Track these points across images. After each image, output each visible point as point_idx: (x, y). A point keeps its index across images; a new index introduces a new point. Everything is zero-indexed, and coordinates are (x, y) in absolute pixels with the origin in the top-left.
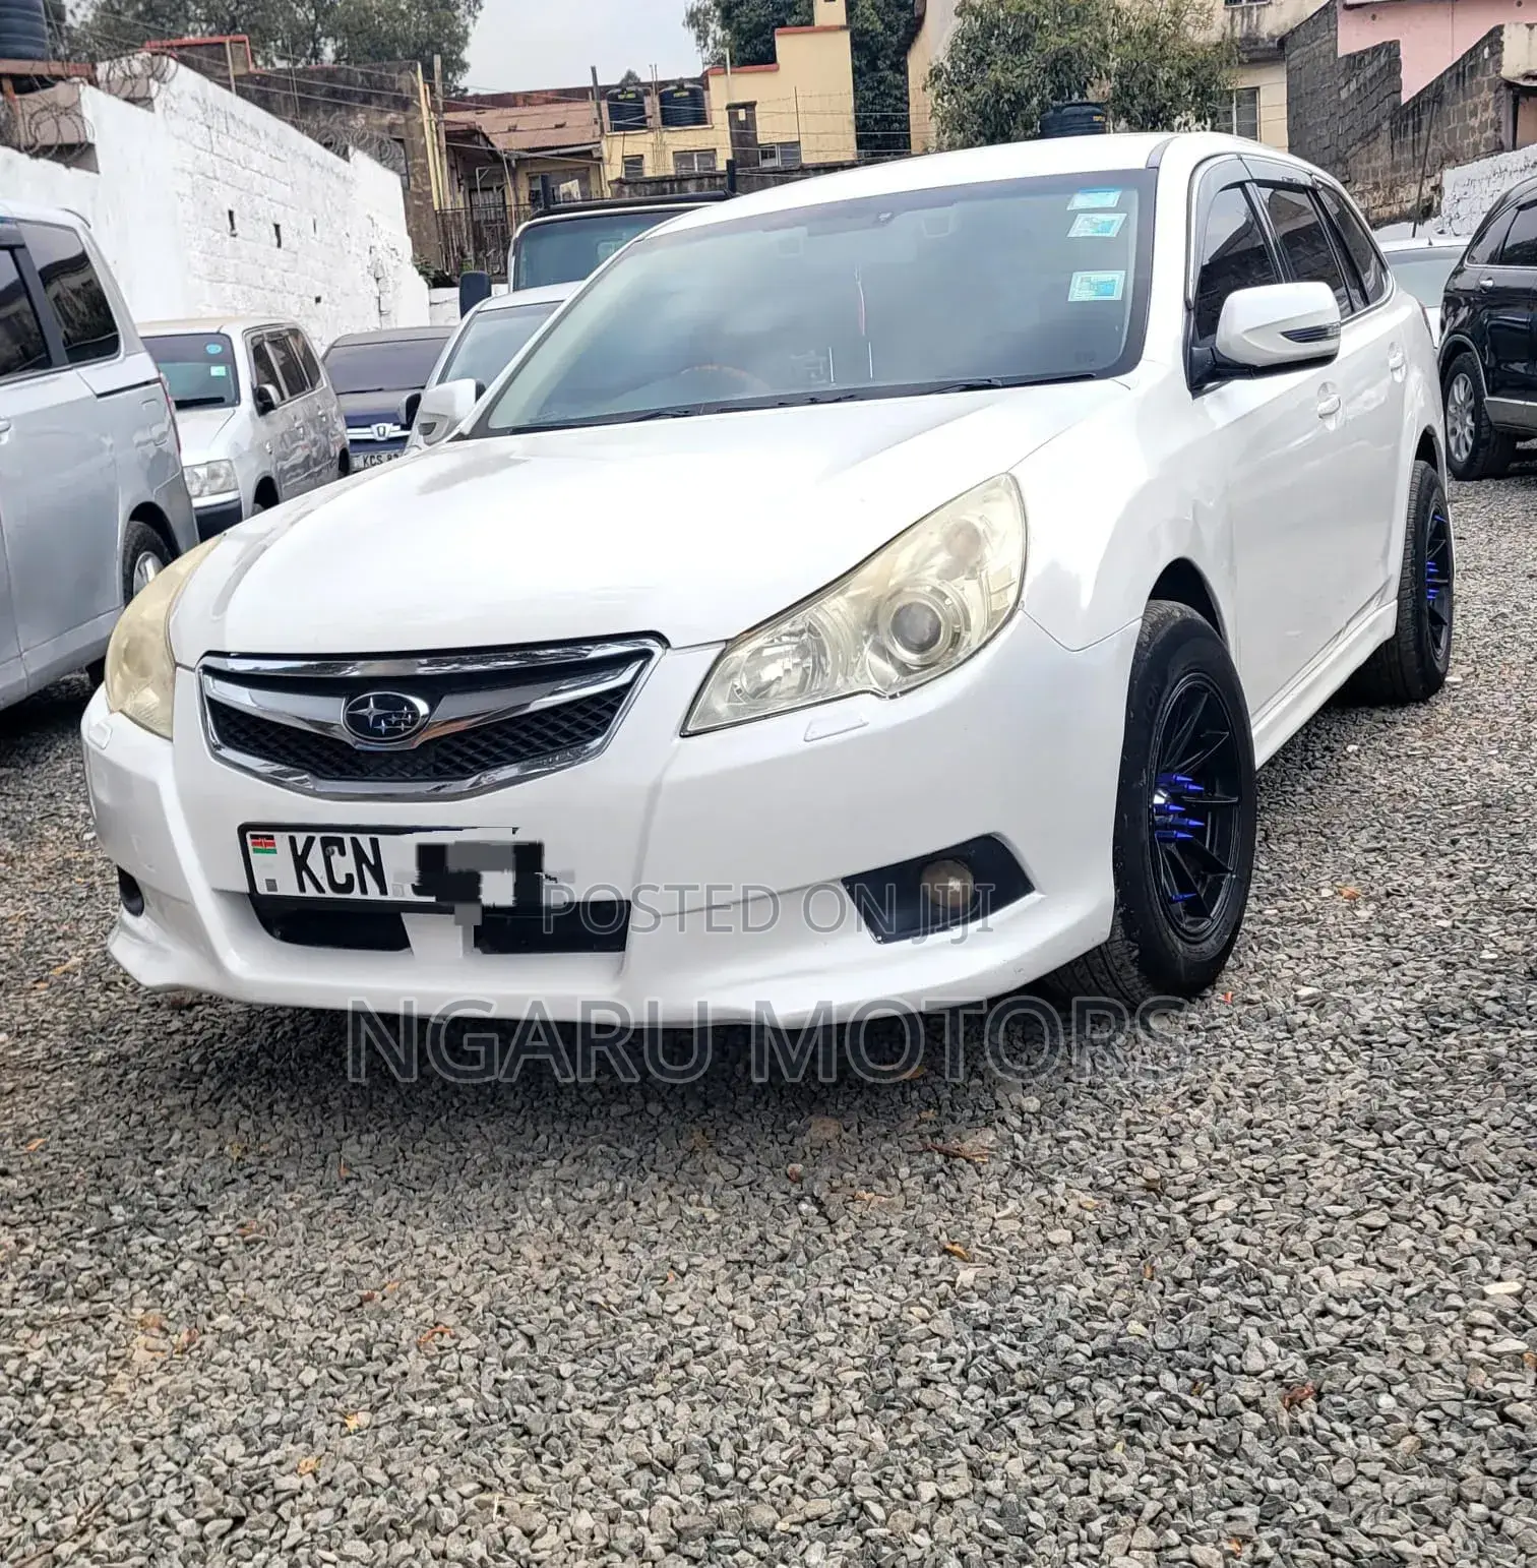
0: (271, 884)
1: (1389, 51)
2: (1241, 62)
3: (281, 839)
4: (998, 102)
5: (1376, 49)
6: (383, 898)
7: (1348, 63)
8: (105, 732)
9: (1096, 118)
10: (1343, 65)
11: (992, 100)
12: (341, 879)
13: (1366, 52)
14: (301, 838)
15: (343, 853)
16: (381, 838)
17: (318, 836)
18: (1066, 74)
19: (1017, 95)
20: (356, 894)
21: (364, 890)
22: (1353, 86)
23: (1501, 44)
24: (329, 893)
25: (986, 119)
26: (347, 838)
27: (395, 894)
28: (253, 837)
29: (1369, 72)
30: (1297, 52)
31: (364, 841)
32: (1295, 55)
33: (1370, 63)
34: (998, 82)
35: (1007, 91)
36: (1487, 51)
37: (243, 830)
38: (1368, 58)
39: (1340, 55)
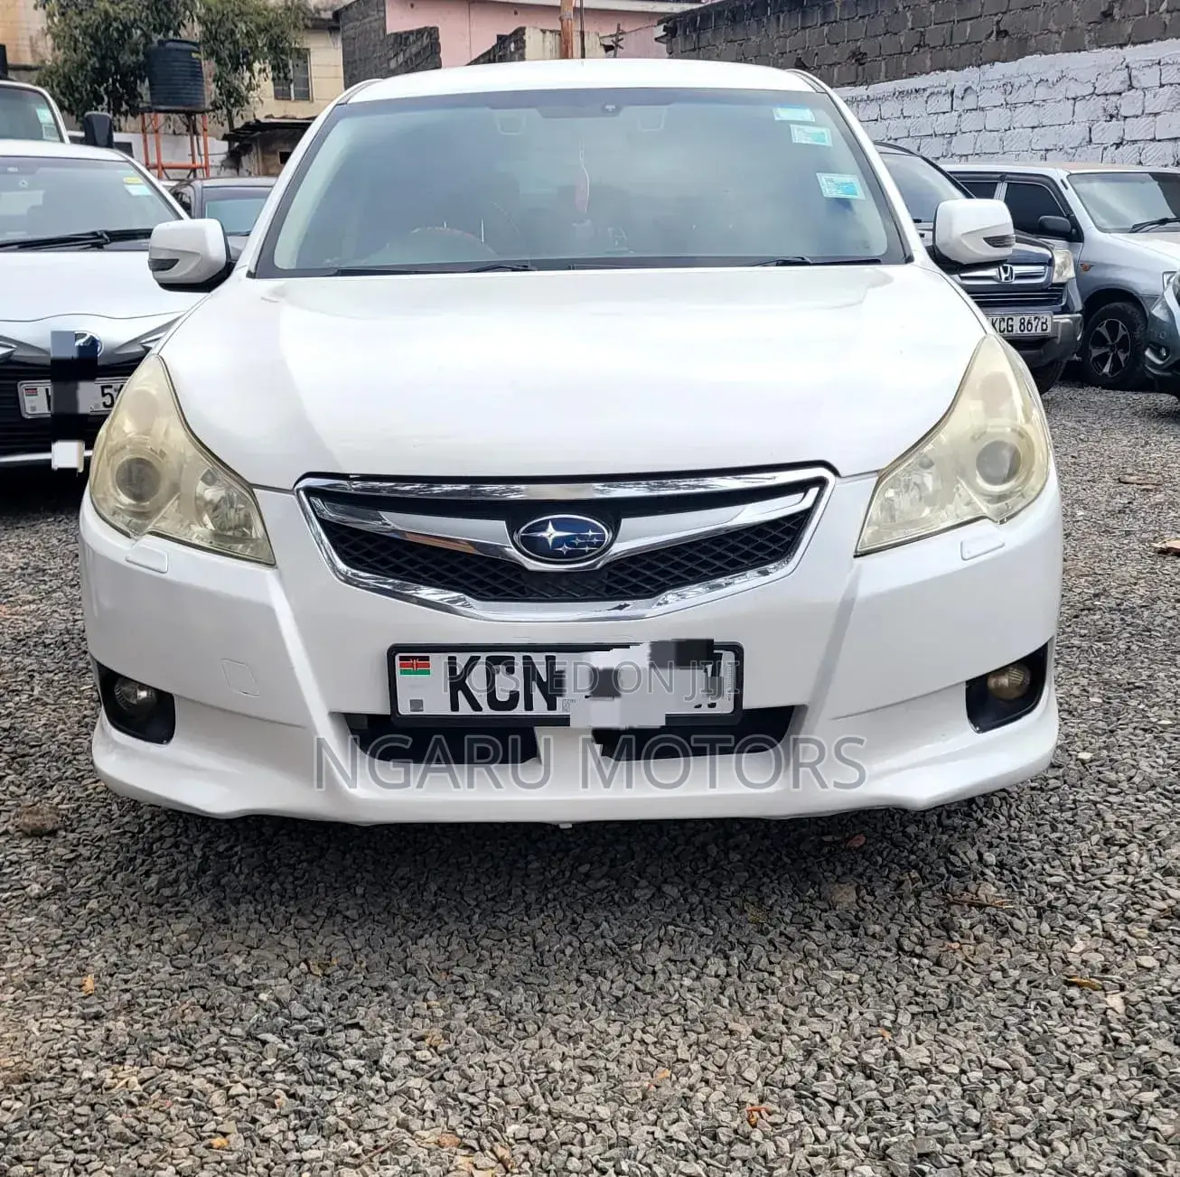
0: (417, 704)
1: (430, 35)
2: (306, 27)
3: (439, 662)
4: (107, 29)
5: (420, 32)
6: (552, 713)
7: (395, 40)
8: (163, 557)
9: (194, 55)
10: (392, 40)
11: (103, 27)
12: (502, 696)
13: (411, 32)
14: (461, 659)
15: (511, 671)
16: (560, 657)
17: (484, 656)
18: (166, 14)
19: (125, 25)
20: (520, 710)
21: (529, 706)
22: (401, 58)
23: (524, 42)
24: (487, 711)
25: (97, 42)
26: (518, 658)
27: (564, 709)
28: (402, 658)
29: (414, 50)
30: (351, 25)
31: (539, 659)
32: (349, 28)
33: (414, 42)
34: (106, 12)
35: (115, 20)
36: (513, 45)
37: (393, 651)
38: (412, 38)
39: (388, 32)
